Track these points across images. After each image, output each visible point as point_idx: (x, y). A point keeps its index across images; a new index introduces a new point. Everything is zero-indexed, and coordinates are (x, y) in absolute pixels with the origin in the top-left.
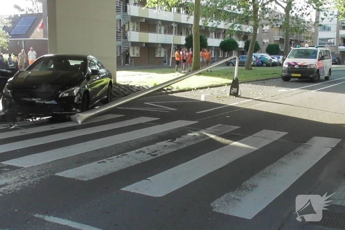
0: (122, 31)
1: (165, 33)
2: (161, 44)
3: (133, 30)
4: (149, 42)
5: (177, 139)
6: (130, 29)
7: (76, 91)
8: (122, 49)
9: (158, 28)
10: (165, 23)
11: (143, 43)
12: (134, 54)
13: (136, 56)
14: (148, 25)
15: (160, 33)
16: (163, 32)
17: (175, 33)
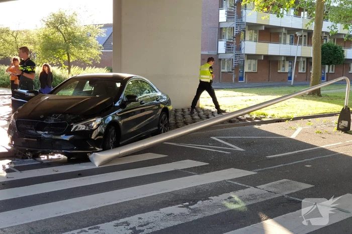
0: (235, 42)
1: (291, 43)
2: (284, 56)
3: (251, 40)
4: (269, 54)
5: (200, 202)
6: (246, 38)
7: (95, 122)
8: (234, 62)
9: (282, 37)
10: (291, 31)
11: (261, 55)
12: (249, 68)
13: (252, 71)
14: (269, 34)
15: (285, 43)
16: (288, 41)
17: (305, 44)
